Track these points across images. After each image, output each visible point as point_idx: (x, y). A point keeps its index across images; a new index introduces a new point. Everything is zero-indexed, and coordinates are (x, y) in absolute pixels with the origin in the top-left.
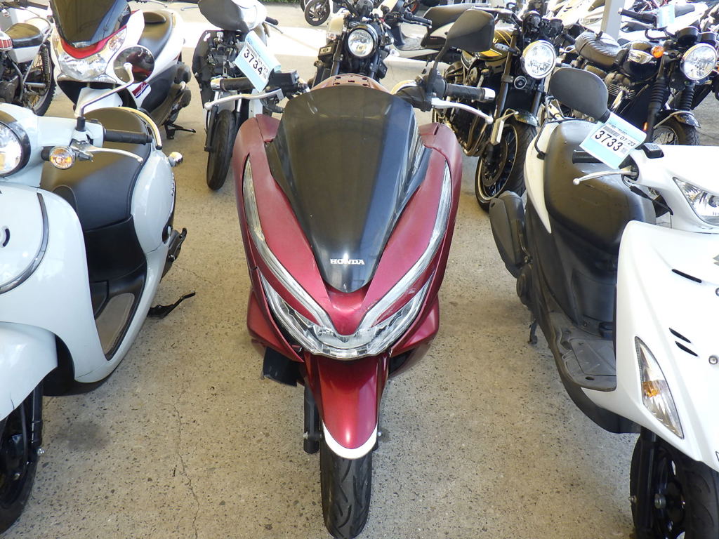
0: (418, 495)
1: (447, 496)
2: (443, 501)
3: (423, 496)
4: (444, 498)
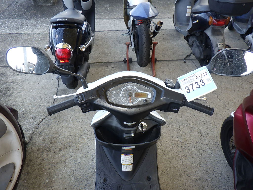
0: (206, 171)
1: (196, 172)
2: (197, 170)
3: (204, 171)
4: (196, 171)
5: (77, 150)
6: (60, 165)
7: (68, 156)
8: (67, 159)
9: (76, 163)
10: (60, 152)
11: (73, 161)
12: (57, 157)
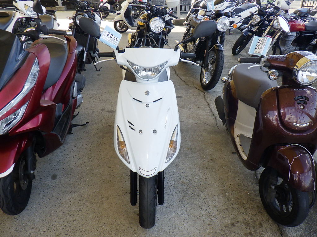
0: (58, 199)
1: (70, 199)
2: (68, 201)
3: (60, 200)
5: (211, 225)
6: (223, 208)
7: (219, 217)
8: (219, 214)
9: (205, 210)
10: (231, 222)
11: (210, 212)
12: (232, 217)
